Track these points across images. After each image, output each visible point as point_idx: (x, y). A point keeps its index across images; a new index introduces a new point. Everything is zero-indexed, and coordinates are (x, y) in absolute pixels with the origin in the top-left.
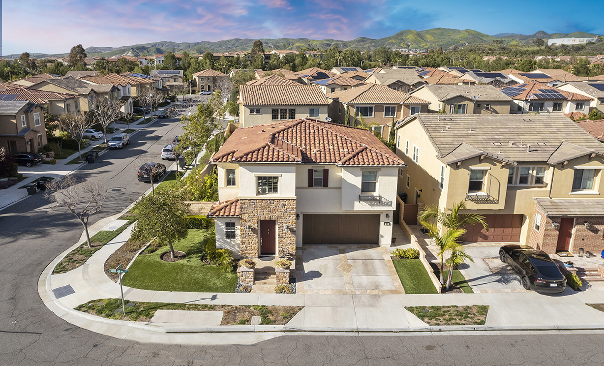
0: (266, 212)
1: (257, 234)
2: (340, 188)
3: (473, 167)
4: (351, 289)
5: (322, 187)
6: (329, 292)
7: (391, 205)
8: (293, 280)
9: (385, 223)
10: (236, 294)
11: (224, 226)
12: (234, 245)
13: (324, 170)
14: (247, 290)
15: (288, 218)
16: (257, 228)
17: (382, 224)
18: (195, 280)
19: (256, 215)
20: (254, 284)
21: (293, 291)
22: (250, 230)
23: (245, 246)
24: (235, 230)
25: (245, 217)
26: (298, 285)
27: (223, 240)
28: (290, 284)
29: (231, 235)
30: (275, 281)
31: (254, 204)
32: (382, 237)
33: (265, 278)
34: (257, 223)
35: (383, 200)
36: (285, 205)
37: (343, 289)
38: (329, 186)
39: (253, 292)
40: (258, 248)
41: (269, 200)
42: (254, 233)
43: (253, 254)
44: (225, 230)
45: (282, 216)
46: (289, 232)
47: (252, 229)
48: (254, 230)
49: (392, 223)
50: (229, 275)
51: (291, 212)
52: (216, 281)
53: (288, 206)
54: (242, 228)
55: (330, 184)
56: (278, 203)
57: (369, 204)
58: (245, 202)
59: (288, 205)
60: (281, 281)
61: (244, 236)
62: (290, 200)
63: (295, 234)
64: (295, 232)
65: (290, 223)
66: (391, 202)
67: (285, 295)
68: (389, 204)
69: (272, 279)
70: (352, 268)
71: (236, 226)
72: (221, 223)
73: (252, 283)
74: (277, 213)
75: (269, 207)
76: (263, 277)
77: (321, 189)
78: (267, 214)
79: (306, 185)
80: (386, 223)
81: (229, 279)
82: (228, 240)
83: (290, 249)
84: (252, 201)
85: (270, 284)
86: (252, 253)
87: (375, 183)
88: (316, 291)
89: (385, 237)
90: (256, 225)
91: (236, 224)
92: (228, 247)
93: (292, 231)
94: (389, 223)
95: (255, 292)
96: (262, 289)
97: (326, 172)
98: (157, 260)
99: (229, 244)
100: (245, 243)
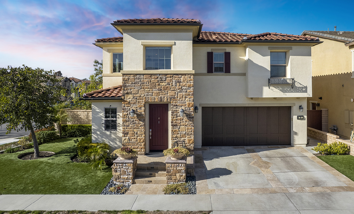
0: (155, 91)
1: (144, 121)
2: (244, 74)
4: (280, 186)
5: (224, 73)
6: (248, 191)
7: (306, 91)
8: (191, 177)
9: (298, 117)
10: (102, 196)
11: (102, 114)
12: (115, 139)
13: (225, 52)
14: (121, 190)
15: (184, 99)
16: (143, 113)
17: (295, 118)
19: (142, 95)
20: (134, 183)
21: (192, 192)
22: (135, 115)
24: (116, 117)
25: (129, 98)
26: (199, 183)
27: (101, 132)
28: (186, 182)
29: (111, 125)
30: (165, 178)
31: (141, 81)
32: (296, 134)
33: (151, 176)
34: (144, 106)
35: (297, 85)
36: (180, 82)
37: (267, 187)
38: (231, 72)
39: (129, 194)
40: (145, 141)
41: (160, 74)
42: (140, 120)
43: (139, 150)
44: (104, 119)
45: (176, 96)
46: (185, 119)
47: (137, 114)
48: (140, 117)
49: (306, 117)
50: (100, 174)
51: (188, 91)
52: (78, 180)
53: (184, 83)
54: (125, 113)
55: (233, 70)
56: (171, 80)
57: (281, 90)
58: (129, 79)
59: (184, 81)
60: (173, 178)
61: (127, 124)
62: (186, 74)
63: (193, 121)
64: (193, 118)
65: (187, 106)
66: (306, 87)
67: (179, 196)
68: (304, 89)
69: (161, 177)
70: (270, 165)
71: (117, 113)
72: (99, 108)
73: (131, 181)
74: (170, 93)
75: (159, 85)
76: (148, 173)
77: (223, 75)
78: (158, 94)
79: (205, 70)
80: (300, 116)
81: (99, 177)
82: (108, 133)
83: (187, 142)
84: (138, 76)
85: (156, 182)
86: (137, 148)
87: (286, 66)
88: (227, 190)
89: (300, 134)
90: (143, 108)
91: (118, 110)
92: (107, 141)
93: (189, 117)
94: (303, 116)
95: (132, 193)
96: (143, 190)
97: (227, 55)
99: (108, 137)
100: (127, 134)
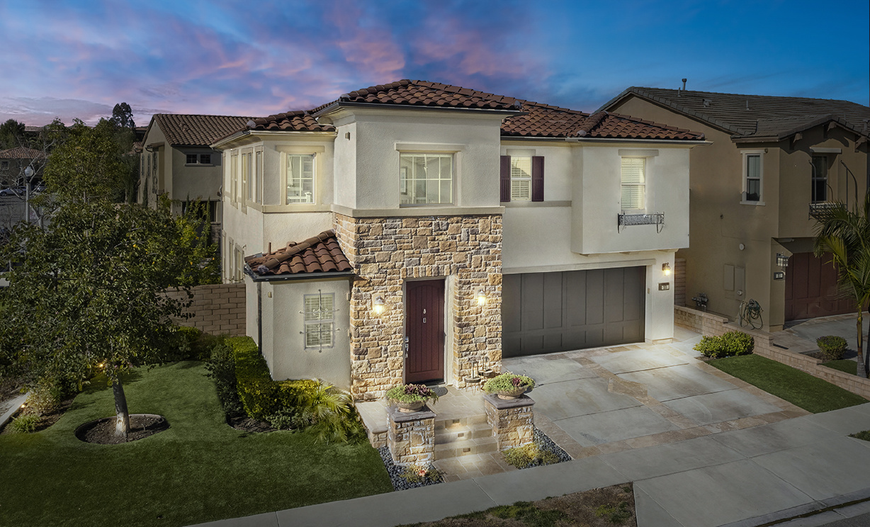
0: (426, 253)
2: (568, 204)
3: (816, 149)
4: (692, 425)
5: (530, 202)
9: (660, 286)
13: (536, 158)
15: (483, 268)
16: (400, 303)
18: (239, 477)
19: (398, 264)
20: (435, 458)
23: (366, 361)
25: (368, 271)
31: (395, 233)
33: (461, 439)
34: (402, 289)
36: (475, 232)
37: (673, 429)
38: (546, 198)
40: (403, 365)
41: (436, 217)
45: (467, 263)
46: (486, 310)
49: (672, 285)
51: (491, 250)
53: (485, 235)
54: (359, 306)
55: (547, 194)
56: (457, 229)
58: (369, 228)
59: (483, 230)
60: (512, 435)
61: (365, 330)
62: (487, 216)
65: (489, 283)
70: (643, 388)
73: (430, 455)
74: (456, 257)
75: (434, 240)
76: (455, 434)
77: (528, 206)
80: (663, 285)
81: (351, 457)
83: (488, 357)
84: (389, 222)
86: (388, 382)
90: (400, 293)
94: (668, 284)
98: (70, 444)
100: (365, 352)
